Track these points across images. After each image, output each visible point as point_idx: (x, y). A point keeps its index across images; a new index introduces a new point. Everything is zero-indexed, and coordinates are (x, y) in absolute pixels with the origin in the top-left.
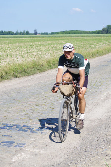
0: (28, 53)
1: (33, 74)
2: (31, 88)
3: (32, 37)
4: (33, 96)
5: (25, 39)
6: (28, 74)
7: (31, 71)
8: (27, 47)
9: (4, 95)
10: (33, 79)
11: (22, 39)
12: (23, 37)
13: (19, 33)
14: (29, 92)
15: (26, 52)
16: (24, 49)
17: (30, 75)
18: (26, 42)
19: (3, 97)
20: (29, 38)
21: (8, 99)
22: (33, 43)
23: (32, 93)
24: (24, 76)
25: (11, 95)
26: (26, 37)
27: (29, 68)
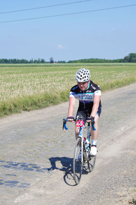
0: (41, 83)
1: (44, 107)
2: (42, 123)
3: (47, 66)
4: (42, 131)
5: (40, 67)
6: (39, 107)
7: (43, 104)
8: (40, 78)
9: (12, 130)
10: (45, 113)
11: (36, 68)
12: (38, 66)
13: (33, 61)
14: (38, 127)
15: (39, 83)
16: (37, 79)
17: (42, 108)
18: (40, 72)
19: (11, 132)
20: (44, 67)
21: (15, 135)
22: (48, 73)
23: (42, 128)
24: (35, 109)
25: (19, 130)
26: (41, 66)
27: (41, 101)
